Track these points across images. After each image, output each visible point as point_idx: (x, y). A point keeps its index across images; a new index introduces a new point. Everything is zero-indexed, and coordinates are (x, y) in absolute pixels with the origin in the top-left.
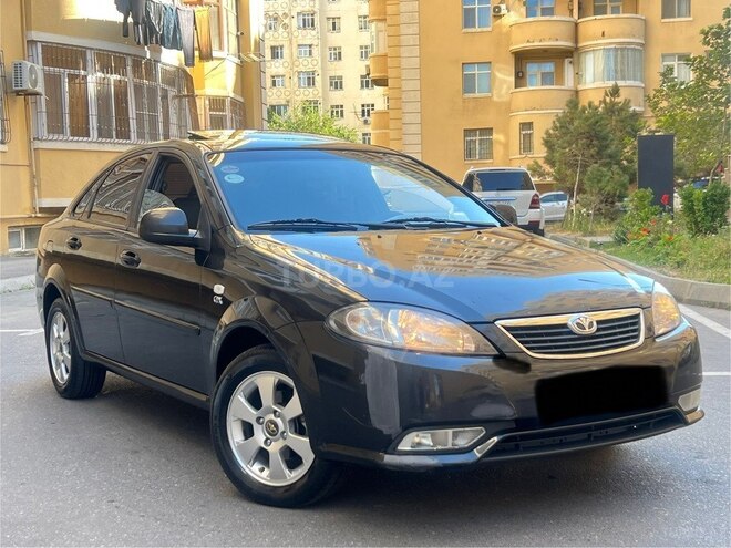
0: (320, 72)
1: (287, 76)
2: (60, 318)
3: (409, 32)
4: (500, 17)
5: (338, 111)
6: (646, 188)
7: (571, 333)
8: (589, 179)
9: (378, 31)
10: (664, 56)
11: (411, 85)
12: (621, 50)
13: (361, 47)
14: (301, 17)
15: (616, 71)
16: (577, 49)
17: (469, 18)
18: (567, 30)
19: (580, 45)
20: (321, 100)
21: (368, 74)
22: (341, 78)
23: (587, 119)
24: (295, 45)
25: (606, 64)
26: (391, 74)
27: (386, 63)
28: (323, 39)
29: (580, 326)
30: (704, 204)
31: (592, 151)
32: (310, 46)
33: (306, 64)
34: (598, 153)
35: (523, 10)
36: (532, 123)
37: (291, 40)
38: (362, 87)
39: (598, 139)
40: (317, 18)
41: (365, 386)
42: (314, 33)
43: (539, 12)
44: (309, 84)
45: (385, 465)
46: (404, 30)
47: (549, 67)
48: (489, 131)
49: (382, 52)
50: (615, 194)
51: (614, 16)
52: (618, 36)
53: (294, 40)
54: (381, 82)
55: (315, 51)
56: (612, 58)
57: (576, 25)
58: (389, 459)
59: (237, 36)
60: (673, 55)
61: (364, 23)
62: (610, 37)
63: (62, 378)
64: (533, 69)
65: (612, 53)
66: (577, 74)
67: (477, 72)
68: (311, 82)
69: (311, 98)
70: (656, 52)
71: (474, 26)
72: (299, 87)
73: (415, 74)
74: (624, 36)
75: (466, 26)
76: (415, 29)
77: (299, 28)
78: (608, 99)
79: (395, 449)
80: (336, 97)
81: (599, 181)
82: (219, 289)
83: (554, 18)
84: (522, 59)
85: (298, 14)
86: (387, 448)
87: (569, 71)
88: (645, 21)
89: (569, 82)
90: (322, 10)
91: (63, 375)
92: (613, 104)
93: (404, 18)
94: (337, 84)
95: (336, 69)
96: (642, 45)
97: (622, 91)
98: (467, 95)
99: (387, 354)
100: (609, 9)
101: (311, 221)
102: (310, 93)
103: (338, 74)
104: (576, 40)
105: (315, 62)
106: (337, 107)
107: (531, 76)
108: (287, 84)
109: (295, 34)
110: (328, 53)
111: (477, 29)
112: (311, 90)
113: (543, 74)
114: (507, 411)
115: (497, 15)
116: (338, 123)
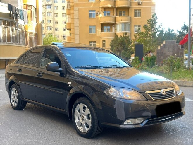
0: (53, 26)
1: (45, 27)
2: (14, 89)
3: (76, 18)
4: (98, 15)
5: (57, 36)
6: (137, 56)
7: (161, 94)
8: (122, 54)
9: (68, 17)
10: (135, 26)
11: (77, 31)
12: (125, 24)
13: (63, 21)
14: (48, 13)
15: (124, 29)
16: (115, 23)
17: (90, 15)
18: (113, 19)
19: (116, 23)
20: (53, 33)
21: (66, 28)
22: (58, 28)
23: (121, 40)
24: (47, 20)
25: (122, 27)
26: (72, 27)
27: (70, 25)
28: (54, 19)
29: (163, 92)
30: (150, 60)
31: (122, 48)
32: (50, 20)
33: (49, 25)
34: (123, 48)
35: (103, 14)
36: (105, 40)
37: (46, 19)
38: (63, 30)
39: (123, 45)
40: (52, 14)
41: (115, 108)
42: (51, 17)
43: (107, 14)
44: (50, 29)
45: (121, 128)
46: (75, 17)
47: (109, 27)
48: (95, 42)
49: (69, 22)
50: (128, 57)
51: (124, 16)
52: (125, 21)
53: (46, 18)
54: (69, 29)
55: (52, 22)
56: (123, 26)
57: (115, 18)
58: (122, 126)
59: (36, 17)
60: (137, 26)
61: (64, 15)
62: (123, 21)
63: (15, 105)
64: (105, 28)
65: (123, 25)
66: (116, 29)
67: (92, 28)
68: (51, 29)
69: (51, 33)
70: (133, 25)
71: (92, 17)
72: (48, 30)
73: (78, 28)
74: (126, 21)
75: (90, 17)
76: (78, 17)
77: (48, 16)
78: (124, 35)
79: (123, 124)
80: (57, 33)
81: (124, 55)
82: (69, 83)
83: (110, 16)
84: (103, 25)
85: (48, 12)
86: (121, 123)
87: (113, 28)
88: (131, 18)
89: (113, 31)
90: (53, 12)
91: (15, 104)
92: (125, 37)
93: (75, 15)
94: (57, 29)
95: (57, 26)
96: (130, 23)
97: (127, 34)
98: (90, 33)
99: (121, 100)
100: (122, 14)
101: (90, 66)
102: (50, 32)
103: (57, 27)
104: (115, 21)
105: (52, 24)
106: (57, 35)
107: (105, 29)
108: (45, 29)
109: (47, 17)
110: (55, 22)
111: (92, 18)
112: (51, 31)
113: (107, 29)
114: (150, 114)
115: (97, 15)
116: (58, 39)
